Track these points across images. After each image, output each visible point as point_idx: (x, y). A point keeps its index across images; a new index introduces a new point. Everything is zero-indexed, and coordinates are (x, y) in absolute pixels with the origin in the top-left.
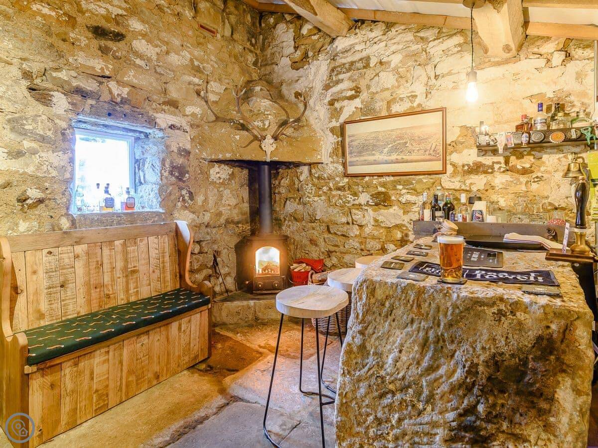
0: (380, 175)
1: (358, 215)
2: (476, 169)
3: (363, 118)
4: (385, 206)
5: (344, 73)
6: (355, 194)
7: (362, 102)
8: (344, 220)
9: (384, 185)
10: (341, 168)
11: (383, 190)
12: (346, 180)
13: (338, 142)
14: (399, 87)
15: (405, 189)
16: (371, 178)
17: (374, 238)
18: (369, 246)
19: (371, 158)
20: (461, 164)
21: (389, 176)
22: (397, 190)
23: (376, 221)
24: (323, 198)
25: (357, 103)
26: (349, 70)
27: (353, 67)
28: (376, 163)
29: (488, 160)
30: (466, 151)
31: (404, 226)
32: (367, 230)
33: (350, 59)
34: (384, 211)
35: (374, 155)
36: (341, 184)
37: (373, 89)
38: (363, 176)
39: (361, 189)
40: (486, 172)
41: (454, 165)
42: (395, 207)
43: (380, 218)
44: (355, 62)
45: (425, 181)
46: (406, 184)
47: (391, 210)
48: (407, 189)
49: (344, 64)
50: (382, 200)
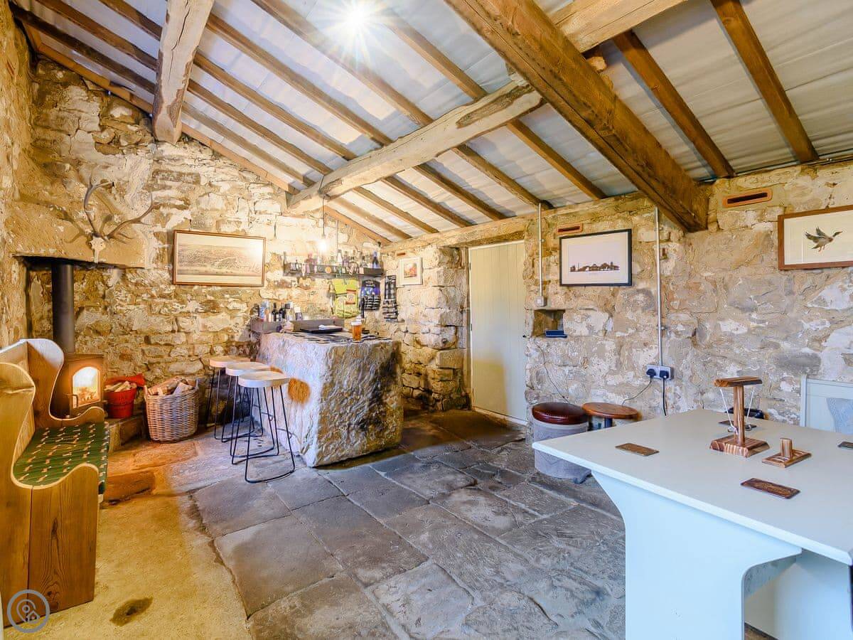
0: (209, 285)
1: (185, 323)
2: (282, 284)
3: (193, 230)
4: (214, 312)
5: (171, 180)
6: (182, 302)
7: (192, 215)
8: (169, 328)
9: (213, 294)
10: (167, 276)
11: (212, 298)
12: (173, 288)
13: (164, 248)
14: (227, 210)
15: (231, 297)
16: (201, 287)
17: (202, 343)
18: (197, 352)
19: (203, 269)
20: (273, 280)
21: (216, 286)
22: (224, 298)
23: (205, 326)
24: (142, 306)
25: (187, 214)
26: (178, 179)
27: (182, 178)
28: (206, 273)
29: (289, 279)
30: (276, 272)
31: (231, 329)
32: (195, 337)
33: (177, 169)
34: (212, 317)
35: (205, 266)
36: (166, 292)
37: (203, 206)
38: (193, 285)
39: (189, 297)
40: (288, 287)
41: (269, 281)
42: (224, 314)
43: (209, 324)
44: (184, 174)
45: (248, 291)
46: (232, 294)
47: (220, 316)
48: (234, 298)
49: (172, 172)
50: (211, 307)
